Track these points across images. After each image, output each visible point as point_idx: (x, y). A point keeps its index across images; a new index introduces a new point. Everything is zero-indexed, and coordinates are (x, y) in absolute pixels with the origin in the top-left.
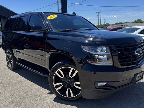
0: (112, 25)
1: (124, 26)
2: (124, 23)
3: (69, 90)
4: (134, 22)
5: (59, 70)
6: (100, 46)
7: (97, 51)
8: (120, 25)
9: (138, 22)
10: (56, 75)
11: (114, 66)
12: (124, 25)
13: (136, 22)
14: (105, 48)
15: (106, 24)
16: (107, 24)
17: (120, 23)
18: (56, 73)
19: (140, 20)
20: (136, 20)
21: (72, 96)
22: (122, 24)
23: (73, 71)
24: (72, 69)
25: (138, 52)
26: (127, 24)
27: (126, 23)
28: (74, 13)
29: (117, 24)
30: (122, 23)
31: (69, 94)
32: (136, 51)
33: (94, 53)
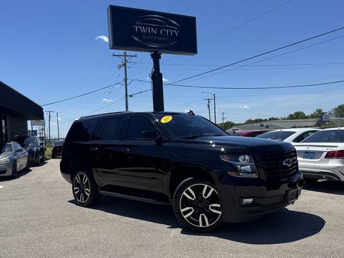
0: (240, 124)
1: (267, 127)
2: (266, 120)
3: (203, 217)
4: (288, 119)
5: (189, 188)
6: (241, 155)
7: (239, 161)
8: (258, 124)
9: (296, 118)
10: (184, 197)
11: (259, 178)
12: (265, 124)
13: (291, 117)
14: (247, 157)
15: (226, 123)
16: (229, 122)
17: (257, 121)
18: (184, 193)
19: (301, 113)
20: (293, 114)
21: (208, 225)
22: (262, 123)
23: (208, 190)
24: (206, 186)
25: (288, 162)
26: (274, 123)
27: (270, 119)
28: (191, 111)
29: (250, 122)
30: (261, 121)
31: (203, 221)
32: (284, 162)
33: (236, 163)
